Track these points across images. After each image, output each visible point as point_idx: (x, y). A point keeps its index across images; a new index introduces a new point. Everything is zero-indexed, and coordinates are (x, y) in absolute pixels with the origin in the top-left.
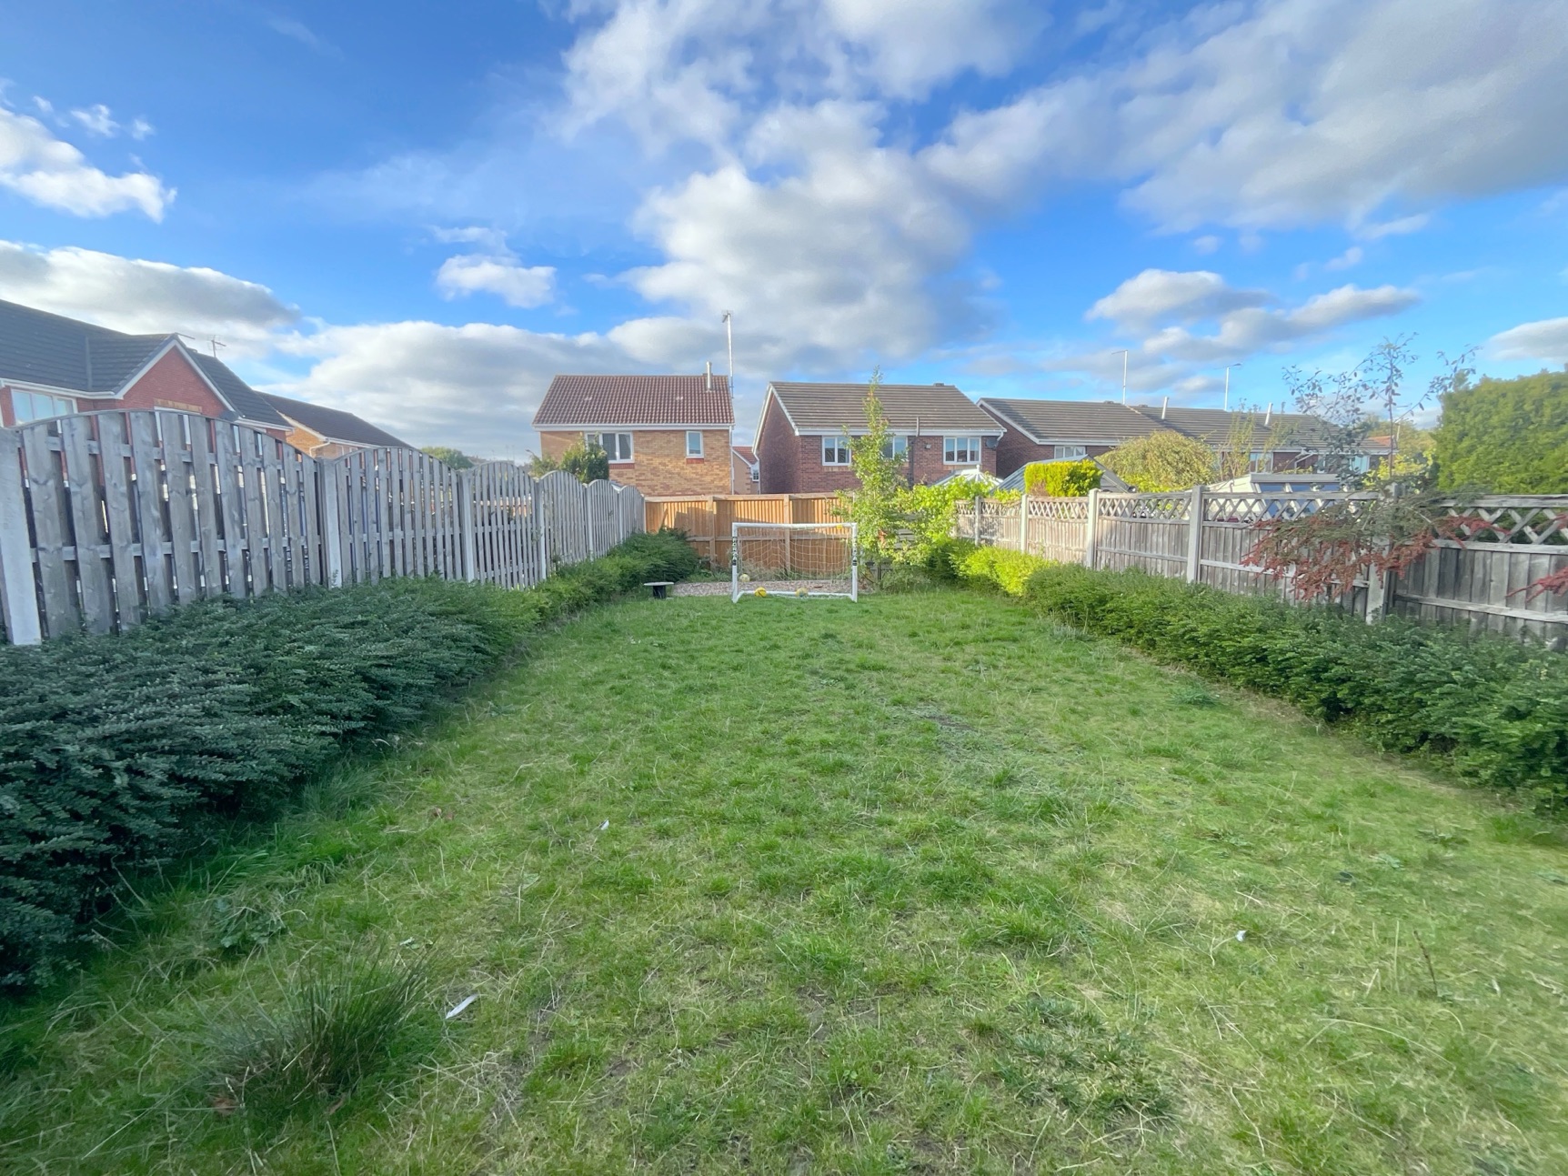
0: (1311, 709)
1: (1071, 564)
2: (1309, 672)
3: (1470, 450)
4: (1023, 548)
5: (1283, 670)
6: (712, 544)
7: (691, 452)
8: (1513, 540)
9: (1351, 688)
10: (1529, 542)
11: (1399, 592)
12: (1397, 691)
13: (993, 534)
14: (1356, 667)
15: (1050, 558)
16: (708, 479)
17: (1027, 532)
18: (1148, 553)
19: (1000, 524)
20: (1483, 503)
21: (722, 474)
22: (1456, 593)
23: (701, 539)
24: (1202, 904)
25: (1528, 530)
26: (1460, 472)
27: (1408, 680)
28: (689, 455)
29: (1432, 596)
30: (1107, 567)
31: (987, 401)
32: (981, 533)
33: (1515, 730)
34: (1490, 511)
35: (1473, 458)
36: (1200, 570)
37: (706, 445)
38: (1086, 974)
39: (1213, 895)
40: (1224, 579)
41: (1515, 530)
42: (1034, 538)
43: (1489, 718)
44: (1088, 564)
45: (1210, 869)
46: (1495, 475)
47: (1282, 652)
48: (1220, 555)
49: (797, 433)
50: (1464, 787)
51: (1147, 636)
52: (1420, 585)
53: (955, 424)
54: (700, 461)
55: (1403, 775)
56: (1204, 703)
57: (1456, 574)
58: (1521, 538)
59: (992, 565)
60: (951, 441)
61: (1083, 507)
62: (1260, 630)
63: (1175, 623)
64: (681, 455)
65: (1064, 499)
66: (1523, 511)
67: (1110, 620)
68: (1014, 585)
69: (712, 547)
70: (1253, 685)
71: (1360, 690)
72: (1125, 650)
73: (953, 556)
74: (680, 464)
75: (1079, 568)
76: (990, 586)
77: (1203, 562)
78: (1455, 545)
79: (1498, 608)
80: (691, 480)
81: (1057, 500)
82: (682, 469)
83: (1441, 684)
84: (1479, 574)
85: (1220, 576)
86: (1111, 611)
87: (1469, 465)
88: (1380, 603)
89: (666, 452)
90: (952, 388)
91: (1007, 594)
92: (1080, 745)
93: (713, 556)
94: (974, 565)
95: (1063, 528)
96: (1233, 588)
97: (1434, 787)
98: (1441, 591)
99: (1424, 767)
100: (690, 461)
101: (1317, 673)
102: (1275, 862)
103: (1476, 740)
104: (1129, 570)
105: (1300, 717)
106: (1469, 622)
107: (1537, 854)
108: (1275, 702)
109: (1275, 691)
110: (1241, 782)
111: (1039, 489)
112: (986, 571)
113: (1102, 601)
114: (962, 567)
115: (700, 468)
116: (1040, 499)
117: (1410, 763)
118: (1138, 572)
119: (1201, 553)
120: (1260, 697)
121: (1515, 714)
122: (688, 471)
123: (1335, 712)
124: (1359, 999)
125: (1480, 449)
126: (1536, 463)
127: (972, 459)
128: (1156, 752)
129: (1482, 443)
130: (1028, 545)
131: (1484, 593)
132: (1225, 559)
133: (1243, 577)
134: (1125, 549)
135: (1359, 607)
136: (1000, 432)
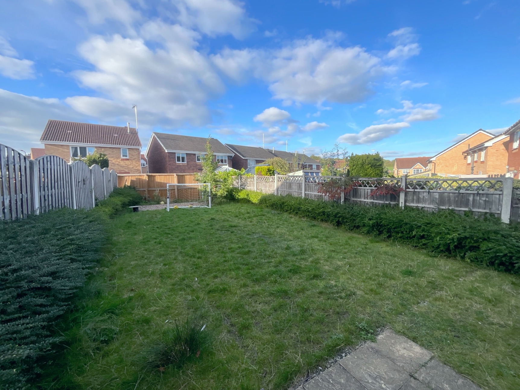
0: (334, 224)
1: (271, 194)
2: (334, 216)
3: (355, 168)
4: (255, 190)
5: (328, 216)
6: (146, 191)
7: (123, 156)
8: (364, 187)
9: (342, 218)
10: (367, 187)
11: (346, 198)
12: (350, 218)
13: (245, 186)
14: (343, 214)
15: (264, 192)
16: (131, 166)
17: (256, 185)
18: (292, 191)
19: (247, 183)
20: (359, 179)
21: (137, 165)
22: (356, 198)
23: (142, 189)
24: (339, 263)
25: (366, 184)
26: (354, 173)
27: (352, 215)
28: (122, 157)
29: (352, 198)
30: (281, 194)
31: (227, 145)
32: (241, 186)
33: (371, 222)
34: (361, 181)
35: (356, 170)
36: (305, 194)
37: (129, 154)
38: (330, 280)
39: (340, 261)
40: (311, 196)
41: (364, 184)
42: (258, 187)
43: (366, 221)
44: (276, 195)
45: (336, 257)
46: (359, 174)
47: (328, 212)
48: (310, 190)
49: (166, 151)
50: (363, 235)
51: (295, 211)
52: (350, 196)
53: (219, 152)
54: (128, 159)
55: (353, 234)
56: (314, 226)
57: (356, 193)
58: (365, 186)
59: (248, 195)
60: (218, 157)
61: (273, 179)
62: (323, 207)
63: (303, 207)
64: (118, 157)
65: (266, 176)
66: (365, 181)
67: (286, 208)
68: (255, 200)
69: (146, 193)
70: (322, 220)
71: (344, 218)
72: (290, 216)
73: (234, 193)
74: (119, 160)
75: (273, 195)
76: (247, 201)
77: (306, 192)
78: (355, 187)
79: (362, 200)
80: (124, 167)
81: (265, 177)
82: (119, 162)
83: (358, 215)
84: (359, 193)
85: (310, 196)
86: (286, 206)
87: (355, 171)
88: (343, 200)
89: (112, 156)
90: (217, 140)
91: (253, 203)
92: (297, 238)
93: (147, 196)
94: (241, 195)
95: (268, 184)
96: (313, 198)
97: (358, 236)
98: (353, 197)
99: (355, 233)
100: (123, 160)
101: (335, 216)
102: (345, 253)
103: (364, 226)
104: (287, 195)
105: (332, 226)
106: (358, 203)
107: (377, 244)
108: (326, 224)
109: (326, 221)
110: (331, 240)
111: (259, 174)
112: (246, 197)
113: (283, 203)
114: (237, 196)
115: (127, 162)
116: (260, 176)
117: (353, 232)
118: (289, 195)
119: (305, 190)
120: (324, 223)
121: (370, 219)
122: (122, 163)
123: (339, 224)
124: (368, 271)
125: (357, 168)
126: (366, 171)
127: (225, 162)
128: (313, 237)
129: (357, 167)
130: (257, 189)
131: (360, 198)
132: (311, 192)
133: (315, 196)
134: (285, 189)
135: (339, 201)
136: (233, 155)
